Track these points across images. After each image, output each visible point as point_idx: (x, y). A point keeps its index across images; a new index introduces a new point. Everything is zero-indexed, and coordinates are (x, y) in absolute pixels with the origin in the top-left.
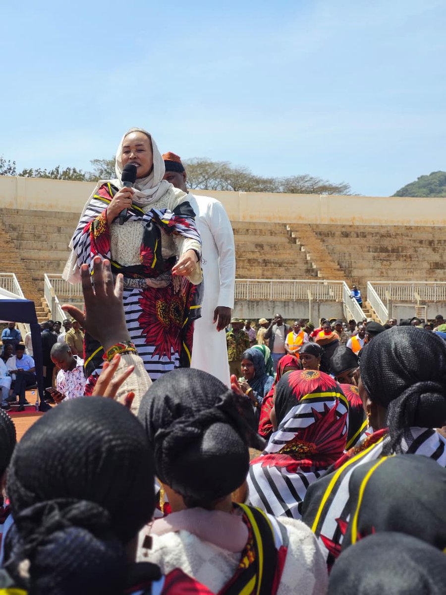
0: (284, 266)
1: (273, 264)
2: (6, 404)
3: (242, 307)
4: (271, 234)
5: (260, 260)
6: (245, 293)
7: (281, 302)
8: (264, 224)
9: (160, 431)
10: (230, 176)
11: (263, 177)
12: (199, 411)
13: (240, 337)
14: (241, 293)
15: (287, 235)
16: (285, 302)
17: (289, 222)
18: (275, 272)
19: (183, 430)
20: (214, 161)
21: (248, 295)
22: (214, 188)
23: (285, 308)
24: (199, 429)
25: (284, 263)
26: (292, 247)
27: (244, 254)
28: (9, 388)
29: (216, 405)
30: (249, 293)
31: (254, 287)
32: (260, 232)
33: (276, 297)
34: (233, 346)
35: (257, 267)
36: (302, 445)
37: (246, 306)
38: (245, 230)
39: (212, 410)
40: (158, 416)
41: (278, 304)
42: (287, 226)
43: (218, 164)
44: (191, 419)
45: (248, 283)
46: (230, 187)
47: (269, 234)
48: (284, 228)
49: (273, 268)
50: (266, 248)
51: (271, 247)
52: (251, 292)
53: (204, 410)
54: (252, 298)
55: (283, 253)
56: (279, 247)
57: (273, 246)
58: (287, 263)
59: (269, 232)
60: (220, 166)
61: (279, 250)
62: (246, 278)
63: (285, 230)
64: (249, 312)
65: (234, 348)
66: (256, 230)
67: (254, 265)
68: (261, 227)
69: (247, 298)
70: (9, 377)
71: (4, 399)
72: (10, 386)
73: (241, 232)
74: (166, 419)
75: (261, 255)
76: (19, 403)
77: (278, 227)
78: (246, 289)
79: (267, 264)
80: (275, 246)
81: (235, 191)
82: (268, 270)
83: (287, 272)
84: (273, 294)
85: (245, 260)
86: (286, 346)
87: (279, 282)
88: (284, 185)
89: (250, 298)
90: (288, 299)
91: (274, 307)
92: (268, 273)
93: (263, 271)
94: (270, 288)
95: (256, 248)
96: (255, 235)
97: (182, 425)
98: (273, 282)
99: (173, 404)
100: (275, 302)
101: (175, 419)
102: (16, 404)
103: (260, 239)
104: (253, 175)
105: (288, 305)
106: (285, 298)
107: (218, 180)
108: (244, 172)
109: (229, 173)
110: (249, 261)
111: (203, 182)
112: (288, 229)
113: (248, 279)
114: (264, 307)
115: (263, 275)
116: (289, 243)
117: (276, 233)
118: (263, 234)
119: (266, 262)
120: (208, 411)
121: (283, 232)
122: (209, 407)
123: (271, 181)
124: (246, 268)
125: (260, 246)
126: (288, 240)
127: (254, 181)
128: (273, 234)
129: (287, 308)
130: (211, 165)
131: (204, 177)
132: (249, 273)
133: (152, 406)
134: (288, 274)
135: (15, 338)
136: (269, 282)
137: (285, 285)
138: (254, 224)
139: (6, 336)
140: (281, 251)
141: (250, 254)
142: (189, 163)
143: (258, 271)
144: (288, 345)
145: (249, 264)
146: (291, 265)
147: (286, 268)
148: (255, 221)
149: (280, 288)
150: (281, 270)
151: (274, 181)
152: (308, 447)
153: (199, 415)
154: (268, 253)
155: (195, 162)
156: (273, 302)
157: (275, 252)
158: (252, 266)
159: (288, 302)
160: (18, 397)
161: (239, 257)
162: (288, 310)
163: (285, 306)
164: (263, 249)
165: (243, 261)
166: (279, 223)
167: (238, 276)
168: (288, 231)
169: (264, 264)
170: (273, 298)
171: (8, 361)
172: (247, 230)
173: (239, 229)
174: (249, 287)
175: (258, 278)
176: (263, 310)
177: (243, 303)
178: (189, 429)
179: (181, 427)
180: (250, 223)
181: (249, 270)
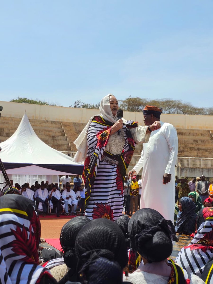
0: (208, 151)
1: (202, 150)
2: (75, 212)
3: (186, 171)
4: (202, 135)
5: (196, 148)
6: (188, 164)
7: (206, 169)
8: (198, 130)
9: (136, 235)
10: (182, 107)
11: (198, 107)
12: (151, 227)
13: (184, 186)
14: (186, 164)
15: (209, 136)
16: (208, 169)
17: (211, 129)
18: (204, 154)
19: (145, 235)
20: (174, 100)
21: (189, 165)
22: (174, 113)
23: (208, 172)
24: (151, 234)
25: (208, 150)
26: (212, 142)
27: (187, 145)
28: (77, 205)
29: (158, 224)
30: (190, 164)
31: (192, 161)
32: (196, 134)
33: (204, 167)
34: (181, 190)
35: (194, 152)
36: (207, 240)
37: (189, 170)
38: (188, 133)
39: (156, 226)
40: (136, 229)
41: (205, 170)
42: (210, 132)
43: (175, 101)
44: (148, 231)
45: (190, 159)
46: (181, 112)
47: (201, 135)
48: (208, 132)
49: (202, 152)
50: (199, 142)
51: (202, 142)
52: (191, 164)
53: (153, 226)
54: (192, 167)
55: (208, 145)
56: (205, 142)
57: (202, 141)
58: (210, 150)
59: (201, 134)
60: (177, 102)
61: (206, 143)
62: (188, 157)
63: (209, 134)
64: (190, 173)
65: (181, 191)
66: (194, 133)
67: (193, 150)
68: (196, 132)
69: (189, 166)
70: (77, 200)
71: (74, 210)
72: (77, 204)
73: (187, 134)
74: (139, 230)
75: (196, 145)
76: (81, 212)
77: (205, 132)
78: (189, 162)
79: (200, 150)
80: (203, 141)
81: (184, 114)
82: (200, 153)
83: (210, 154)
84: (202, 165)
85: (188, 148)
86: (208, 191)
87: (205, 159)
88: (209, 111)
89: (190, 167)
90: (210, 168)
91: (203, 172)
92: (200, 155)
93: (198, 153)
94: (201, 162)
95: (194, 142)
96: (194, 135)
97: (144, 233)
98: (202, 159)
99: (141, 224)
100: (203, 169)
101: (142, 230)
102: (80, 212)
103: (196, 138)
104: (193, 106)
105: (210, 171)
106: (208, 167)
107: (176, 109)
108: (189, 105)
109: (181, 105)
110: (190, 148)
111: (168, 109)
112: (211, 133)
113: (190, 157)
114: (198, 171)
115: (197, 155)
116: (211, 140)
117: (204, 135)
118: (198, 135)
119: (199, 149)
120: (155, 226)
121: (208, 134)
122: (155, 225)
123: (202, 109)
124: (189, 152)
125: (196, 141)
126: (210, 138)
127: (193, 109)
128: (203, 135)
129: (209, 172)
130: (172, 102)
131: (169, 107)
132: (190, 154)
133: (133, 225)
134: (210, 155)
135: (79, 182)
136: (200, 159)
137: (208, 160)
138: (193, 130)
139: (75, 181)
140: (207, 144)
141: (191, 145)
142: (162, 101)
143: (195, 153)
144: (209, 191)
145: (190, 150)
146: (212, 151)
147: (209, 152)
148: (193, 129)
149: (206, 162)
150: (207, 153)
151: (204, 109)
152: (210, 242)
153: (151, 229)
154: (200, 145)
155: (164, 100)
156: (202, 169)
157: (203, 144)
158: (191, 151)
159: (210, 169)
160: (81, 209)
161: (185, 146)
162: (210, 173)
163: (208, 171)
164: (197, 143)
165: (187, 148)
166: (206, 130)
167: (185, 156)
168: (210, 134)
169: (198, 150)
170: (203, 167)
171: (77, 193)
172: (190, 133)
173: (185, 133)
174: (190, 161)
175: (195, 157)
176: (197, 172)
177: (187, 169)
178: (148, 234)
179: (144, 234)
180: (191, 130)
181: (190, 153)
